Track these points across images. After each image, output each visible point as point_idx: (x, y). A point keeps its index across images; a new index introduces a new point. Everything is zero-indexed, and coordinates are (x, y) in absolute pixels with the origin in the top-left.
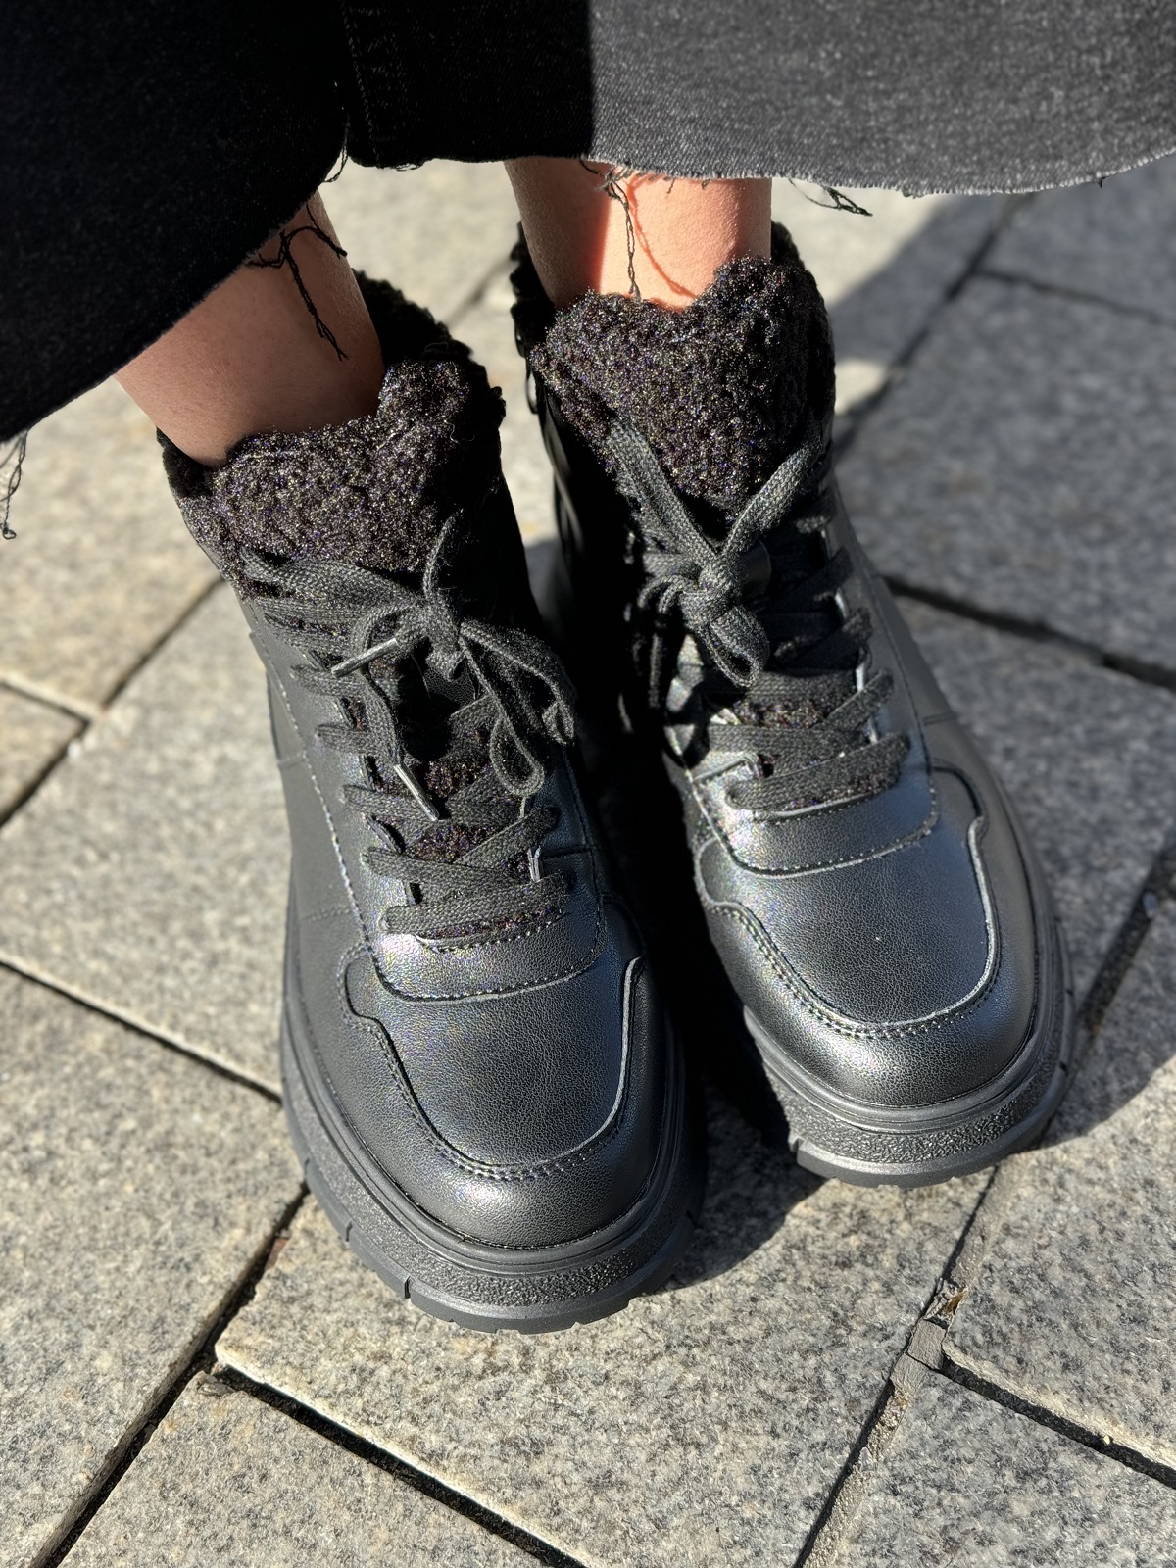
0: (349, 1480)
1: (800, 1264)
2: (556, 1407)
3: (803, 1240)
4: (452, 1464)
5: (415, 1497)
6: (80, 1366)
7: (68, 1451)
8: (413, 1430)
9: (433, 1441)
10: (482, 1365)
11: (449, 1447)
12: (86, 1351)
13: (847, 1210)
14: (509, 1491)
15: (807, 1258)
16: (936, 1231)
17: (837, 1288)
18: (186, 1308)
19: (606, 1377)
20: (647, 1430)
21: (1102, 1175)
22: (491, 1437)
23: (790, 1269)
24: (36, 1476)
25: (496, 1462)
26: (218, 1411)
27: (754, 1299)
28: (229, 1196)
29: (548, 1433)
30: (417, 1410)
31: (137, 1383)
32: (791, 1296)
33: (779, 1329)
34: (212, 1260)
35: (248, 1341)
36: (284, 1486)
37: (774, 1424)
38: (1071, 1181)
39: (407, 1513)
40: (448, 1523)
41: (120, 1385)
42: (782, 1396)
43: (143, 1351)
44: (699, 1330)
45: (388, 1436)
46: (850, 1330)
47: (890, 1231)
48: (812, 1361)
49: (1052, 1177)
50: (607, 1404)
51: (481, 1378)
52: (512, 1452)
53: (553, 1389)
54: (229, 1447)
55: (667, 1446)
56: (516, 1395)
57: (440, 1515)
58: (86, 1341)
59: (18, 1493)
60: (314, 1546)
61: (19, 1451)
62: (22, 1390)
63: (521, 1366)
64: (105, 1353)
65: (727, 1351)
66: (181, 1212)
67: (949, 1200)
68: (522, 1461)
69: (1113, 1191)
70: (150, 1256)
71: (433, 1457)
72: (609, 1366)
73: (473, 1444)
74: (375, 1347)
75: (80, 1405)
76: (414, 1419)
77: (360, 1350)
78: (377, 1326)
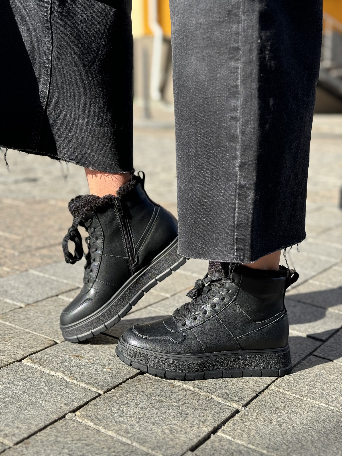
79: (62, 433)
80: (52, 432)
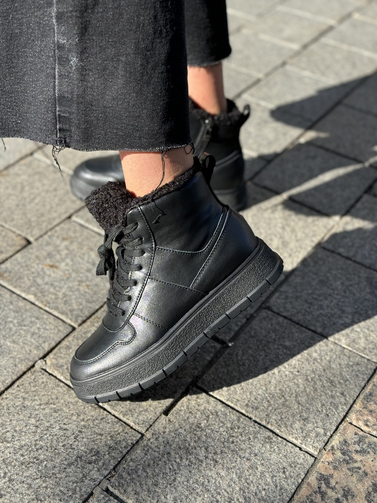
1: (79, 462)
2: (9, 487)
3: (81, 456)
13: (94, 450)
15: (81, 460)
16: (114, 458)
17: (86, 468)
19: (23, 482)
20: (30, 495)
21: (158, 450)
23: (76, 463)
27: (65, 468)
29: (5, 493)
32: (74, 469)
33: (69, 476)
37: (61, 498)
38: (150, 451)
42: (65, 492)
44: (49, 474)
46: (86, 478)
47: (103, 457)
48: (75, 485)
49: (146, 449)
50: (22, 488)
53: (9, 483)
55: (33, 500)
65: (55, 480)
67: (120, 451)
69: (159, 454)
72: (25, 479)
79: (30, 393)
80: (19, 393)
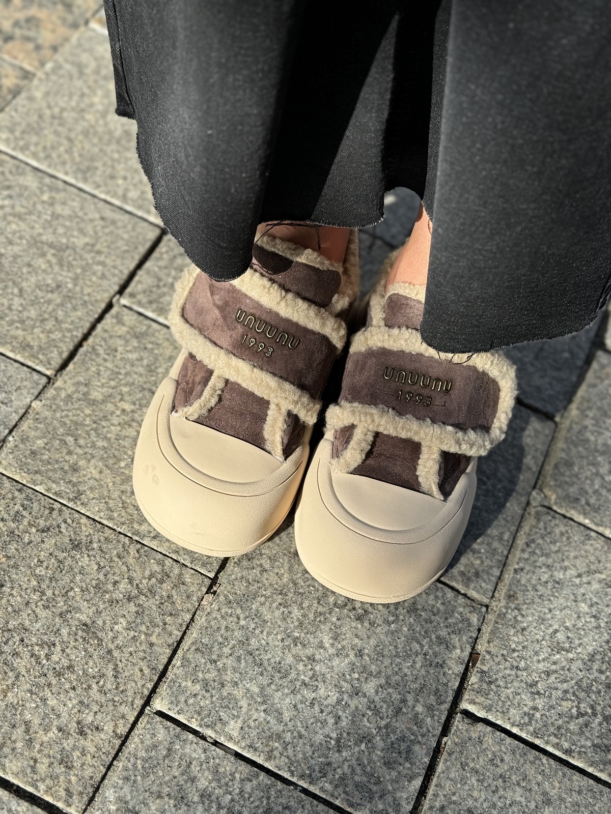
0: (537, 762)
4: (575, 755)
5: (566, 769)
6: (409, 710)
7: (416, 748)
8: (557, 741)
9: (566, 745)
10: (576, 713)
11: (573, 747)
12: (410, 703)
14: (602, 767)
18: (446, 685)
22: (589, 744)
24: (407, 759)
25: (593, 754)
26: (475, 731)
28: (449, 634)
30: (556, 732)
31: (436, 718)
34: (451, 663)
35: (477, 700)
36: (511, 764)
39: (564, 775)
40: (581, 780)
41: (429, 719)
43: (434, 704)
45: (547, 743)
51: (577, 718)
52: (599, 750)
54: (484, 747)
56: (593, 725)
57: (577, 776)
58: (408, 698)
59: (401, 768)
60: (530, 789)
61: (395, 748)
62: (388, 720)
63: (592, 713)
64: (418, 704)
66: (431, 640)
68: (603, 754)
70: (424, 661)
71: (568, 752)
73: (582, 747)
74: (531, 704)
75: (415, 728)
76: (556, 736)
77: (525, 705)
78: (529, 695)
